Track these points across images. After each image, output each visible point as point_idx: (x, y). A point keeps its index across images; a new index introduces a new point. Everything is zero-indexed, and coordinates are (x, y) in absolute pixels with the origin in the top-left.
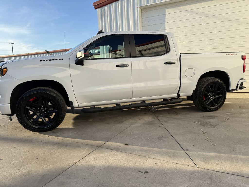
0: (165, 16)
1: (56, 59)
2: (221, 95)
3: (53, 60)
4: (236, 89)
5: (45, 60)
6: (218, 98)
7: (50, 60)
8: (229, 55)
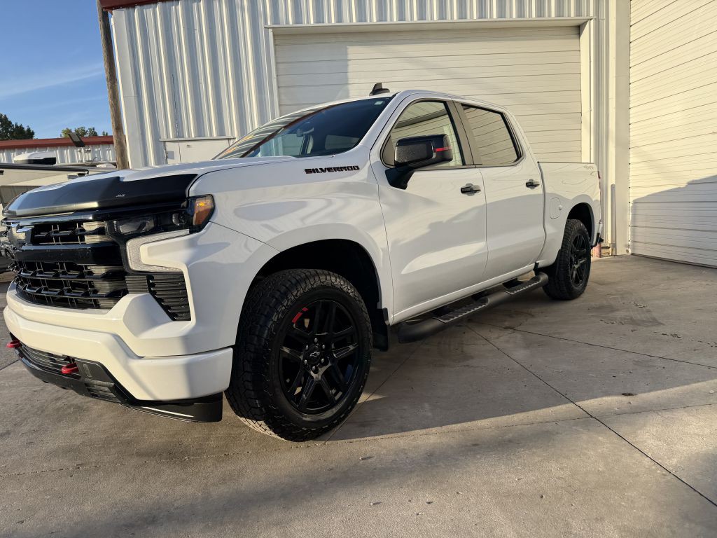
0: (347, 66)
1: (345, 169)
2: (584, 260)
3: (338, 169)
4: (596, 244)
5: (319, 169)
7: (330, 170)
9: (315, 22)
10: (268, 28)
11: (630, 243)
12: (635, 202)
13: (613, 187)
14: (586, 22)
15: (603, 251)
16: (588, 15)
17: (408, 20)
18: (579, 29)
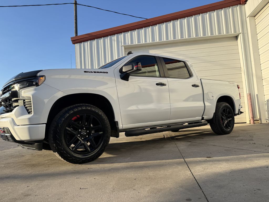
1: (102, 72)
2: (231, 119)
3: (98, 72)
4: (238, 114)
5: (90, 72)
6: (230, 121)
7: (95, 72)
8: (230, 83)
9: (137, 43)
10: (122, 46)
11: (267, 118)
12: (268, 101)
13: (257, 95)
14: (238, 35)
15: (255, 122)
16: (239, 31)
17: (170, 39)
18: (236, 37)
